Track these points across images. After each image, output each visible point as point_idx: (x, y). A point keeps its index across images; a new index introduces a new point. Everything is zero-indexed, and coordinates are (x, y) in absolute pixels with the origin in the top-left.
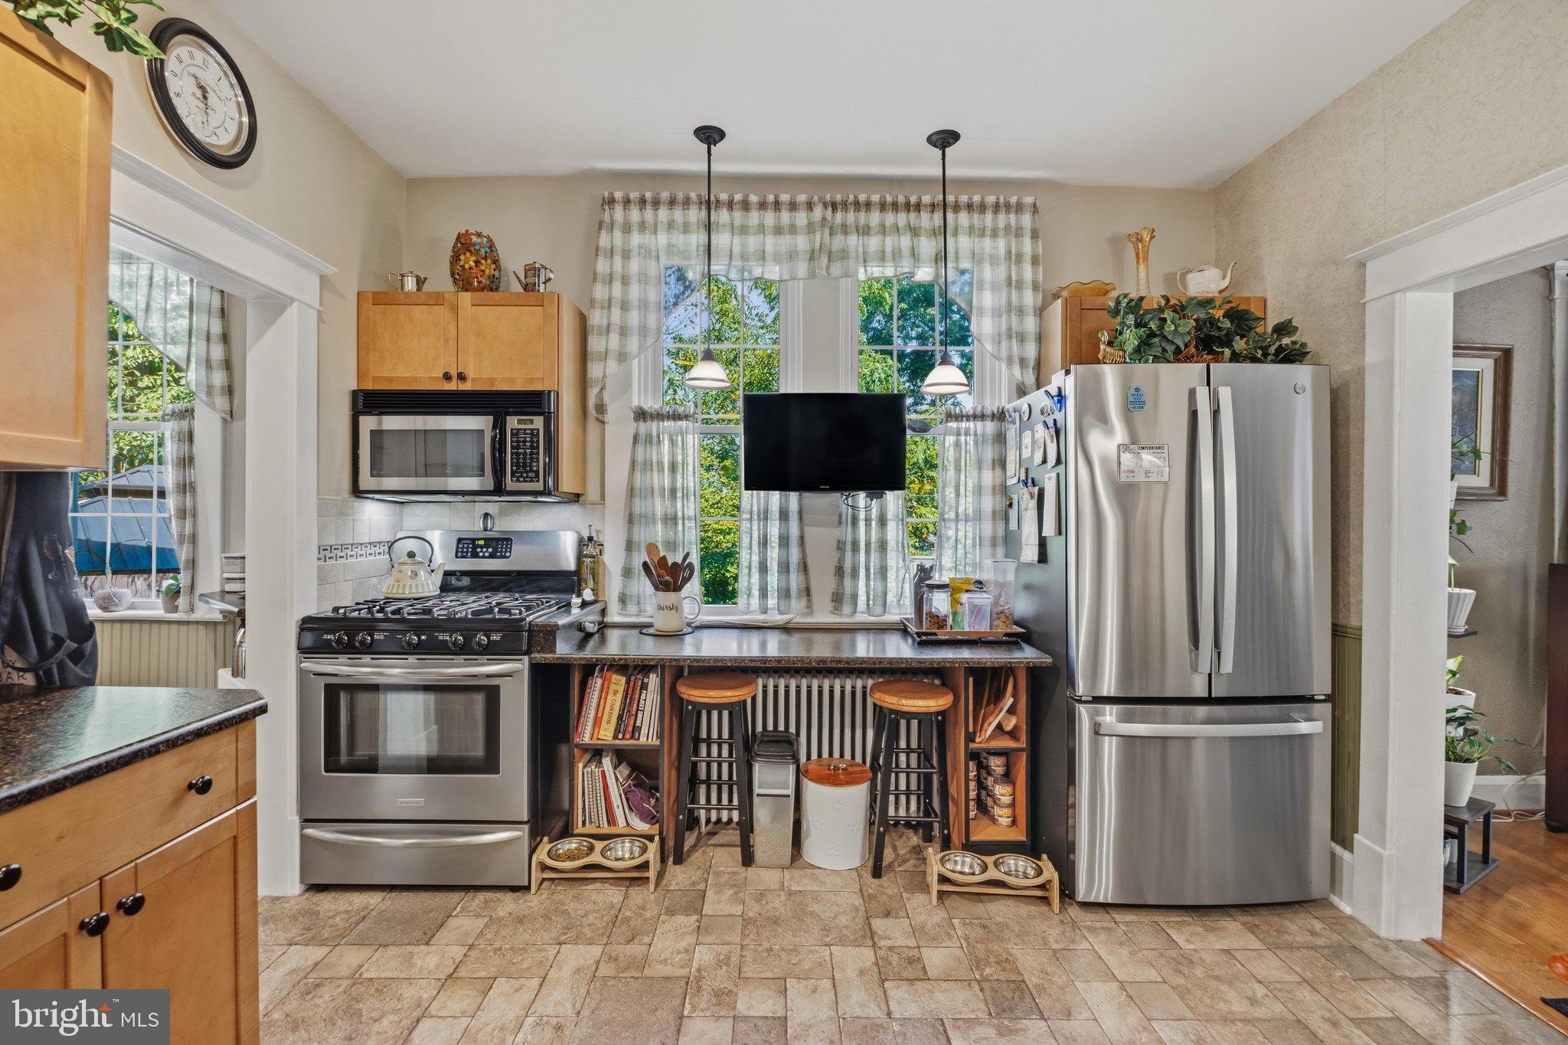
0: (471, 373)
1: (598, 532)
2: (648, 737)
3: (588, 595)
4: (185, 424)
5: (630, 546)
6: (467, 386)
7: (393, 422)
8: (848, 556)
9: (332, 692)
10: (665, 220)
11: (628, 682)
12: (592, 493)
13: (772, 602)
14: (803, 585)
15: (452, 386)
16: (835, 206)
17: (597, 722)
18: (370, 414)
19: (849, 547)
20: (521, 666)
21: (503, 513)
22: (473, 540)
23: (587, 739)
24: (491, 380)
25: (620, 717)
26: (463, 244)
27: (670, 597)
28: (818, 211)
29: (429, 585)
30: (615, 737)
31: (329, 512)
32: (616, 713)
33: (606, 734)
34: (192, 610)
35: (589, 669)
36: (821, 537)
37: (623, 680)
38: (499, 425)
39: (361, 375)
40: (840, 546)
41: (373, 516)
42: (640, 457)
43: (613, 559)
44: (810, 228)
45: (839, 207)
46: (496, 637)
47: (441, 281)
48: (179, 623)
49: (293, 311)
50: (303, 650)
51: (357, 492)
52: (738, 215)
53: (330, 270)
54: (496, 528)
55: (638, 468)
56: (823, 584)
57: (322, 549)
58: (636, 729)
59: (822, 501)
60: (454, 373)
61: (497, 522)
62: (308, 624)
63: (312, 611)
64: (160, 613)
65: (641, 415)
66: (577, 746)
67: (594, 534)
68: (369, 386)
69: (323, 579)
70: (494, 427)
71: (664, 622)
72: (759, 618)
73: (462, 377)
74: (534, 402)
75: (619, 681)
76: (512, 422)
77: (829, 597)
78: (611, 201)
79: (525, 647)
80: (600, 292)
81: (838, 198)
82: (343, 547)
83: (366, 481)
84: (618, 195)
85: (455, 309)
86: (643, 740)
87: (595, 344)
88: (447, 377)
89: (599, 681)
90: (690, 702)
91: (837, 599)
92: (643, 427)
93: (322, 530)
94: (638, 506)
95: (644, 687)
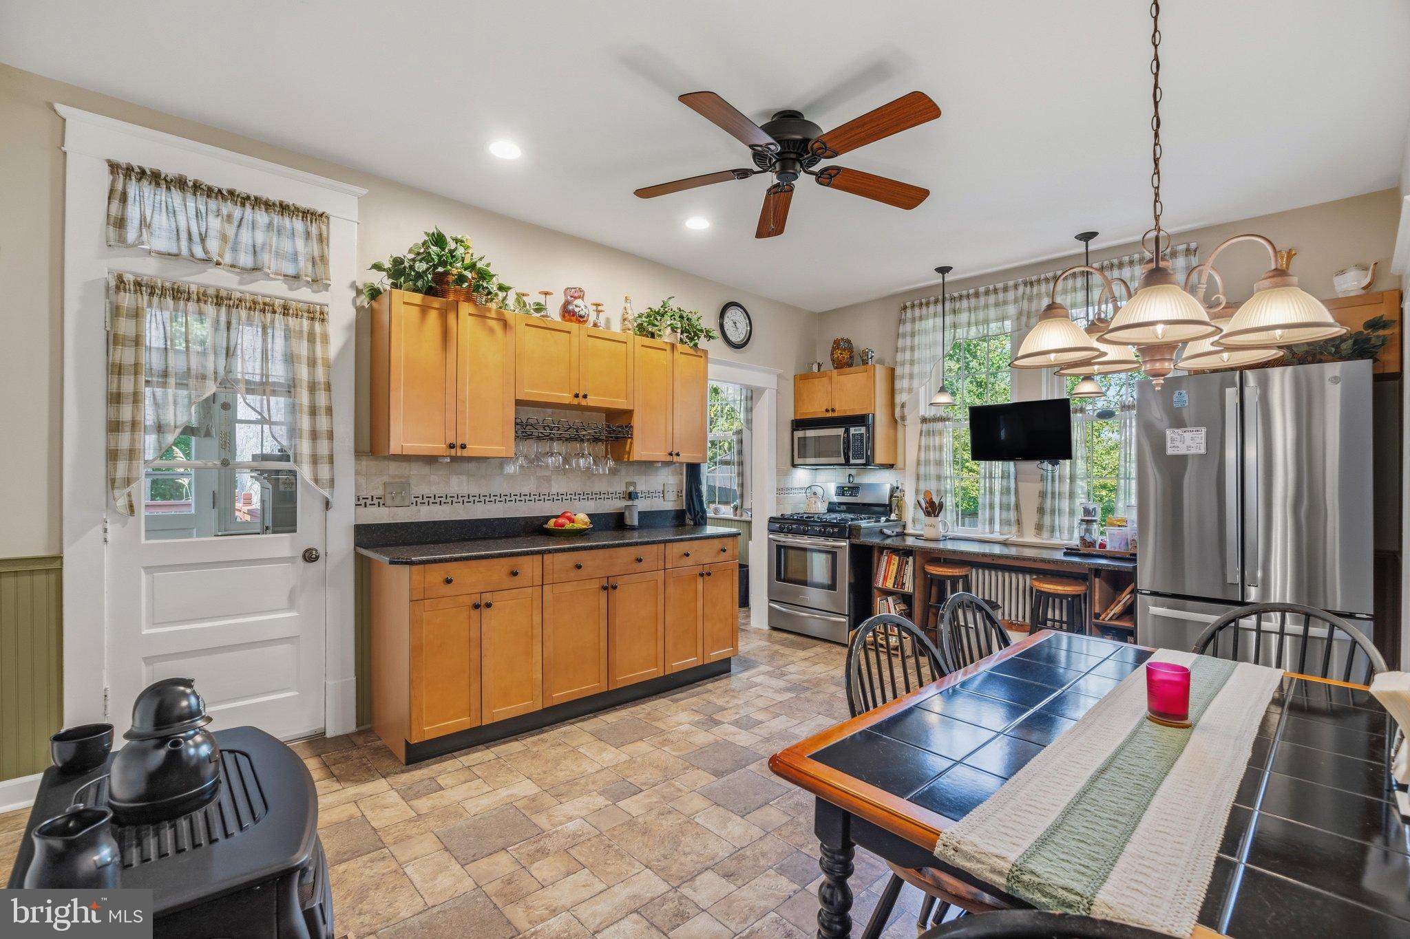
0: (837, 408)
1: (902, 484)
2: (908, 588)
3: (893, 517)
4: (740, 436)
5: (917, 492)
6: (835, 414)
7: (811, 433)
8: (1049, 501)
9: (779, 548)
10: (933, 312)
11: (899, 560)
12: (900, 464)
13: (997, 527)
14: (1016, 518)
15: (830, 415)
16: (1031, 284)
17: (885, 578)
18: (798, 430)
19: (1049, 495)
20: (844, 544)
21: (858, 474)
22: (843, 487)
23: (880, 586)
24: (845, 411)
25: (896, 577)
26: (837, 344)
27: (931, 520)
28: (1021, 289)
29: (821, 508)
30: (894, 587)
31: (782, 474)
32: (894, 575)
33: (890, 585)
34: (742, 516)
35: (882, 549)
36: (1030, 490)
37: (897, 558)
38: (847, 431)
39: (795, 412)
40: (1043, 495)
41: (802, 476)
42: (923, 443)
43: (909, 500)
44: (1016, 301)
45: (1035, 284)
46: (836, 530)
47: (828, 365)
48: (738, 521)
49: (767, 392)
50: (771, 531)
51: (794, 466)
52: (973, 301)
53: (781, 371)
54: (855, 482)
55: (923, 449)
56: (1030, 517)
57: (778, 489)
58: (903, 584)
59: (1031, 466)
60: (830, 409)
61: (856, 479)
62: (772, 520)
63: (774, 515)
64: (731, 516)
65: (924, 420)
66: (876, 588)
67: (900, 485)
68: (799, 417)
69: (779, 502)
70: (845, 433)
71: (929, 533)
72: (988, 536)
73: (833, 410)
74: (861, 420)
75: (895, 559)
76: (853, 431)
77: (1033, 527)
78: (905, 308)
79: (847, 535)
80: (899, 357)
81: (1034, 278)
82: (788, 489)
83: (797, 461)
84: (908, 304)
85: (831, 378)
86: (906, 590)
87: (898, 385)
88: (827, 411)
89: (886, 558)
90: (931, 574)
91: (1039, 528)
92: (925, 427)
93: (778, 481)
94: (922, 470)
95: (907, 563)
